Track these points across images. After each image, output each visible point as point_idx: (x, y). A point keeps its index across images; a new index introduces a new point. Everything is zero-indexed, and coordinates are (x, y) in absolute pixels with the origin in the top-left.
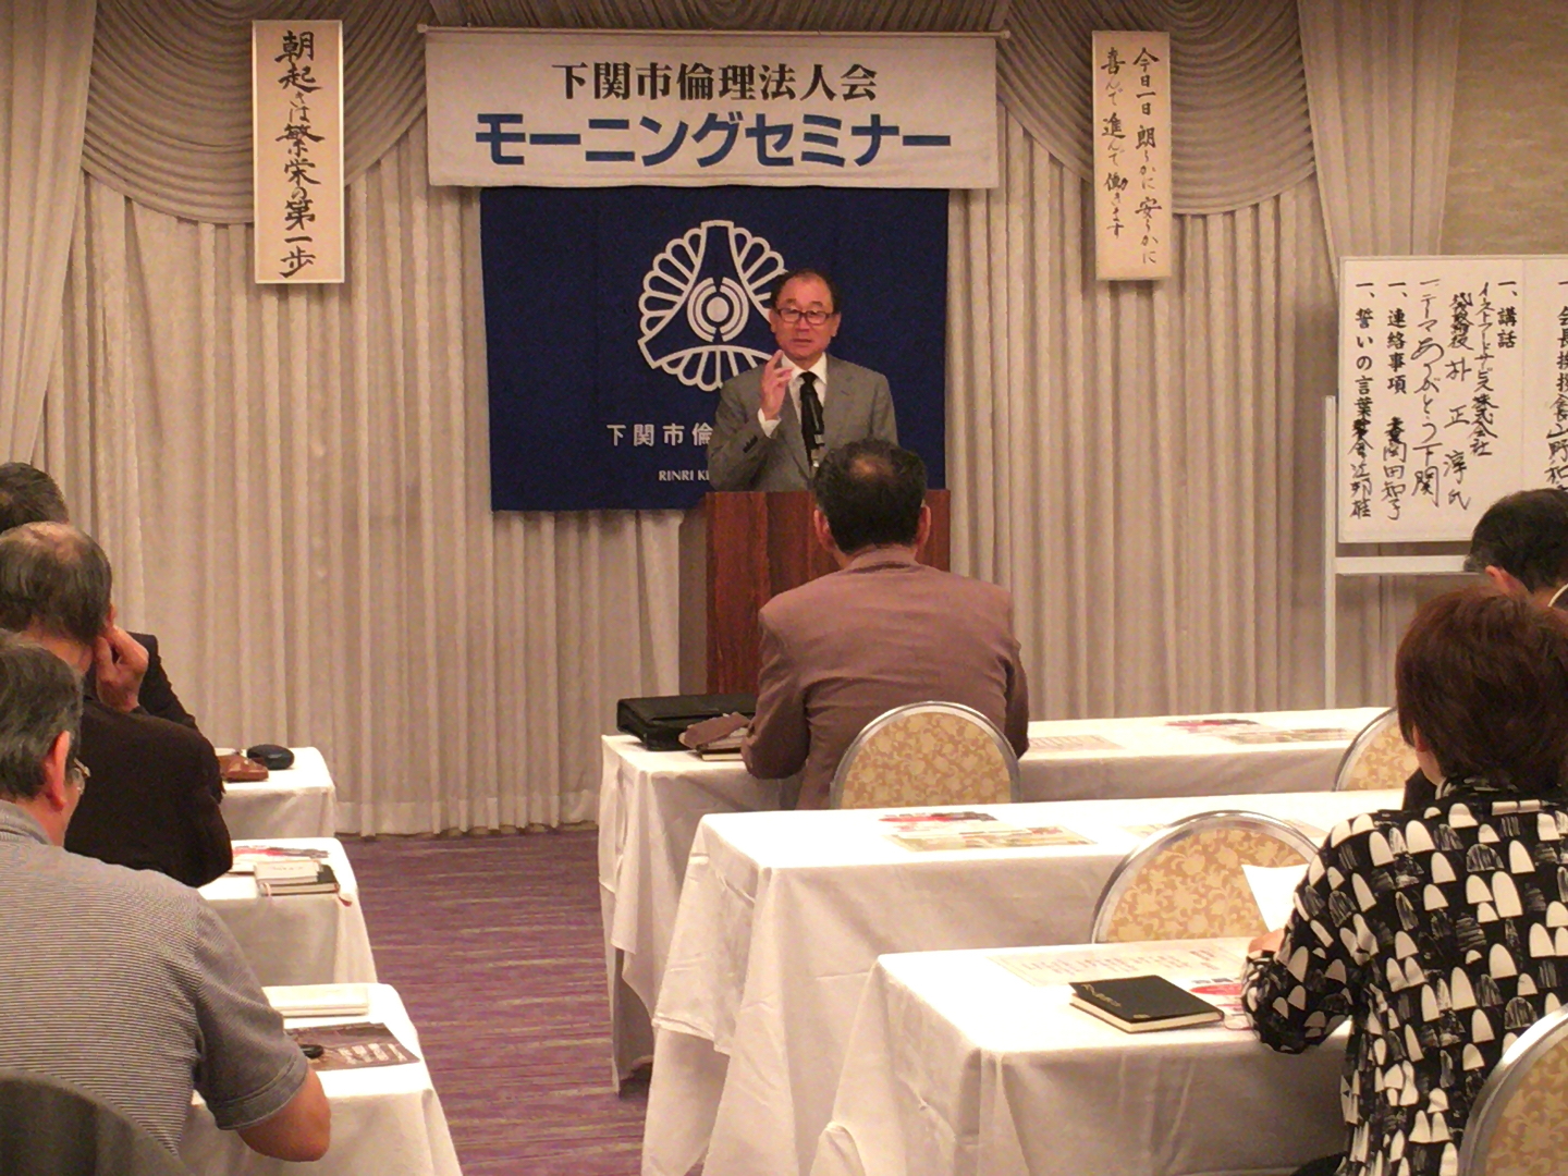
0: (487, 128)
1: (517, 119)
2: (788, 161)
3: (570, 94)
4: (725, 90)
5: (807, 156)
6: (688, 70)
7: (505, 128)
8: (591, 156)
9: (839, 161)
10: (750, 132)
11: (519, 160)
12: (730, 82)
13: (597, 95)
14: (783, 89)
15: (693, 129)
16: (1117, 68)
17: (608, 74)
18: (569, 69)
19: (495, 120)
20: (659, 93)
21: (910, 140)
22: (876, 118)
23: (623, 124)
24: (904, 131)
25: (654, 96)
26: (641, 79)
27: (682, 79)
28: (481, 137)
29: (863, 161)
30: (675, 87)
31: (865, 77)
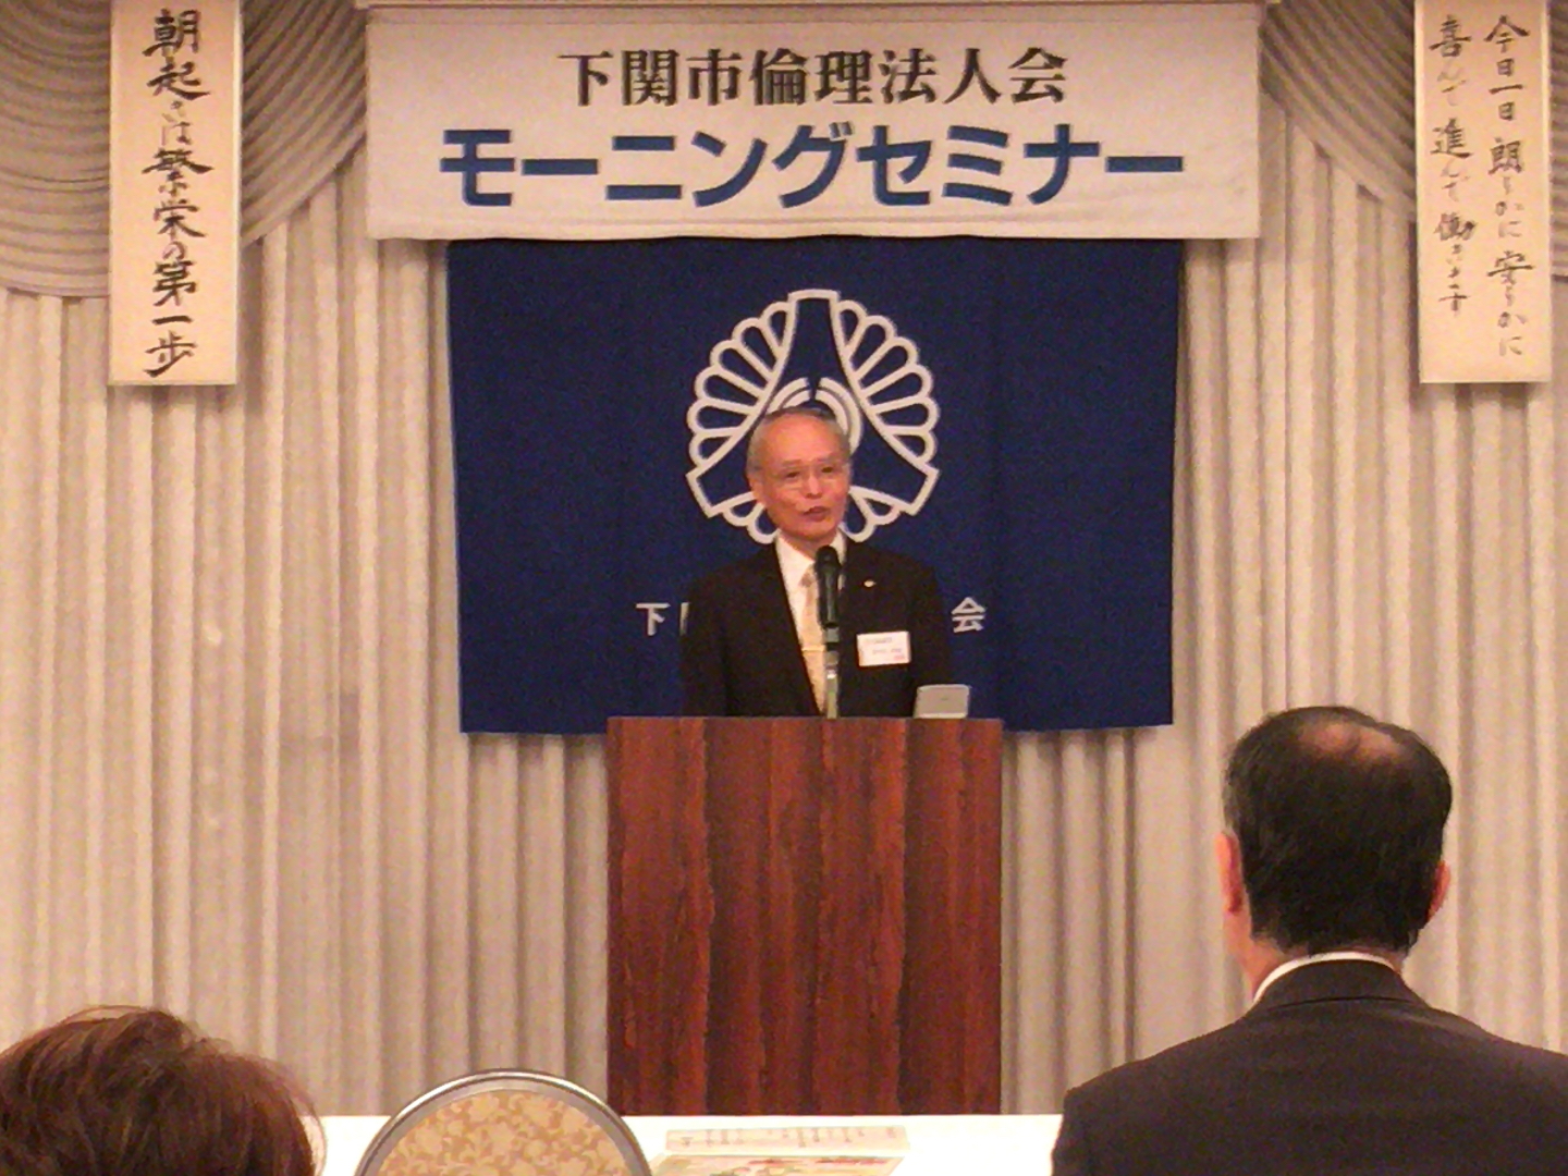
0: (457, 151)
1: (502, 136)
2: (922, 198)
3: (584, 100)
4: (825, 91)
5: (953, 190)
6: (767, 59)
7: (486, 151)
8: (617, 192)
9: (1003, 197)
10: (864, 154)
11: (504, 199)
12: (833, 78)
13: (628, 100)
14: (916, 87)
15: (776, 148)
16: (1457, 47)
17: (643, 67)
18: (584, 60)
19: (470, 138)
20: (722, 96)
21: (1118, 164)
22: (1063, 130)
23: (666, 143)
24: (1108, 151)
25: (714, 100)
26: (695, 73)
27: (758, 72)
28: (449, 165)
29: (1040, 196)
30: (747, 87)
31: (1046, 67)
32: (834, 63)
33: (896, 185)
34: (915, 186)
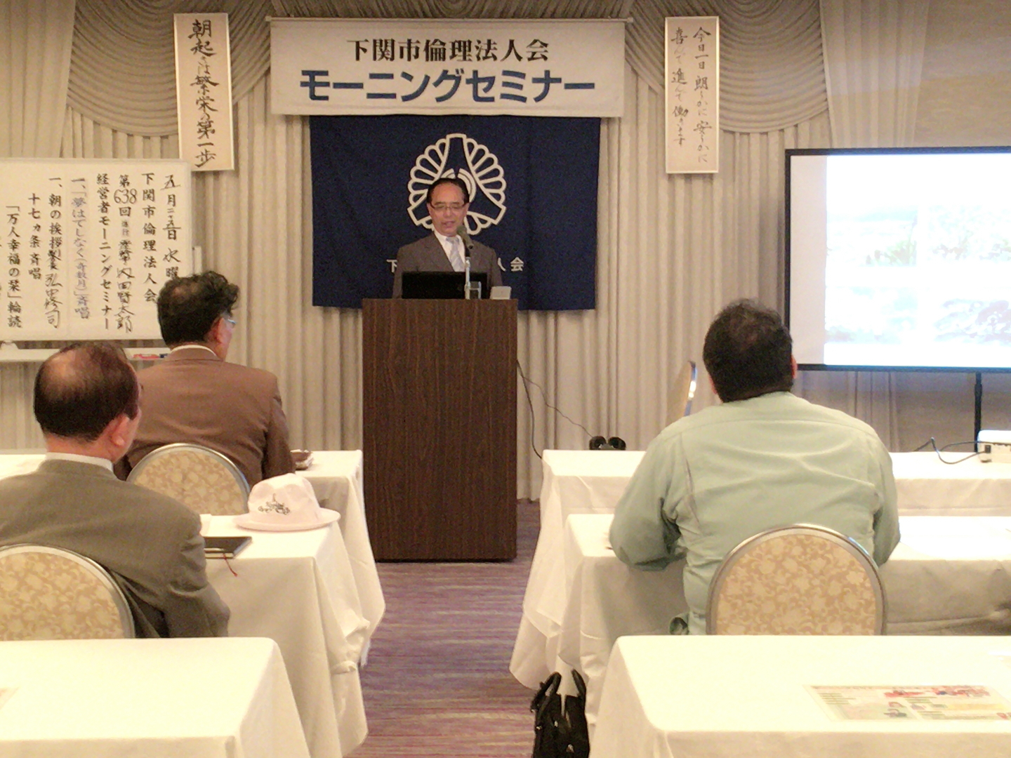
0: (307, 79)
1: (325, 73)
2: (492, 99)
3: (358, 58)
4: (454, 55)
5: (504, 96)
6: (430, 43)
7: (318, 79)
8: (370, 96)
9: (523, 99)
10: (468, 81)
11: (326, 98)
12: (457, 51)
13: (375, 58)
14: (490, 55)
15: (434, 79)
16: (682, 40)
17: (381, 45)
18: (358, 43)
19: (312, 74)
20: (412, 58)
21: (568, 86)
22: (547, 73)
23: (391, 76)
24: (565, 81)
25: (409, 59)
26: (402, 49)
27: (427, 49)
28: (303, 84)
29: (538, 99)
30: (422, 54)
31: (541, 47)
32: (457, 45)
33: (481, 94)
34: (489, 94)
